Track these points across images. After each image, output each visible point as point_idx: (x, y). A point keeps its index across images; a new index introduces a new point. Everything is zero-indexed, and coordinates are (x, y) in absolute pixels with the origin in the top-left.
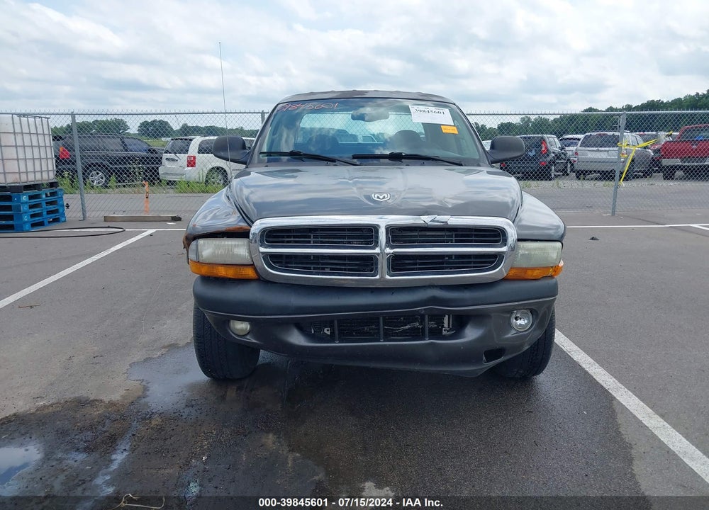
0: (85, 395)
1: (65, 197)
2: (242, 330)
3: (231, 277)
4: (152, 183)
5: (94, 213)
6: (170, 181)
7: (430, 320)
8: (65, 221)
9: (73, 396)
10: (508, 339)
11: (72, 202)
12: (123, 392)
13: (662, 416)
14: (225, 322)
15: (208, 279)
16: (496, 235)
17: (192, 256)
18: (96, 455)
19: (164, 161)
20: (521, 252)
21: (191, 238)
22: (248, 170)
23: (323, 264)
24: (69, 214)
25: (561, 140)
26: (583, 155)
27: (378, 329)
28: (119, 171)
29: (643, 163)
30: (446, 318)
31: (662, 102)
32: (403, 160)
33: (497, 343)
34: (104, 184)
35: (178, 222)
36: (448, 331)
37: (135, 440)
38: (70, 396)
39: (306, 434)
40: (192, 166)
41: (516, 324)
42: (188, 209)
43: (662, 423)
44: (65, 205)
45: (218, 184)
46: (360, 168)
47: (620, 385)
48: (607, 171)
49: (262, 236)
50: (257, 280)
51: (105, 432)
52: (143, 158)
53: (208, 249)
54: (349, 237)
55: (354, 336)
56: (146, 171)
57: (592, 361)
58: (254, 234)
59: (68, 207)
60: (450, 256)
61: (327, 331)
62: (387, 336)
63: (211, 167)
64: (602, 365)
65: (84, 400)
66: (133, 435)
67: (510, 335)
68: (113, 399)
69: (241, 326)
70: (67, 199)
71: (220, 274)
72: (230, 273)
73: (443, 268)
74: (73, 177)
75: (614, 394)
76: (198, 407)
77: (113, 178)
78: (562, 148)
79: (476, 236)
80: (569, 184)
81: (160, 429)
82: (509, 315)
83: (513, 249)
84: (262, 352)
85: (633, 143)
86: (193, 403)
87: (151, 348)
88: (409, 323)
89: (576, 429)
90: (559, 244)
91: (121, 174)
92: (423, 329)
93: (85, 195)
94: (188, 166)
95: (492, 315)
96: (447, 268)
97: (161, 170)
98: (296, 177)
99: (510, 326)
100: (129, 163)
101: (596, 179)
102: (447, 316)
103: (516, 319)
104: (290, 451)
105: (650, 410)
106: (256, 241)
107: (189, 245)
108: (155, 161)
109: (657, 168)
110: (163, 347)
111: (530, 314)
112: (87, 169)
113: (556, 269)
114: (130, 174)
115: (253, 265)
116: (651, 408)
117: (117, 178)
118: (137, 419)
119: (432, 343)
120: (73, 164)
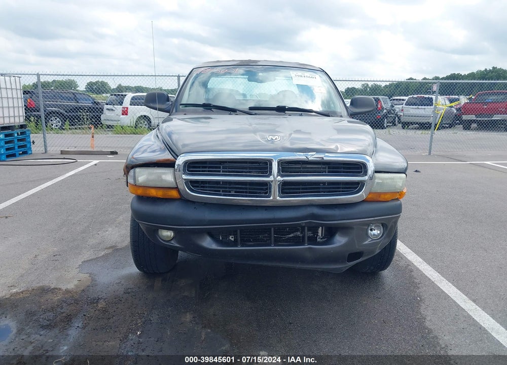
0: (47, 285)
1: (31, 135)
2: (168, 237)
3: (160, 197)
4: (96, 127)
5: (53, 148)
6: (110, 125)
7: (309, 230)
8: (31, 154)
9: (38, 285)
10: (365, 244)
11: (37, 139)
12: (76, 282)
13: (474, 301)
14: (155, 231)
15: (141, 198)
16: (359, 168)
17: (131, 181)
18: (56, 331)
19: (105, 110)
20: (377, 181)
21: (130, 167)
22: (172, 117)
23: (229, 188)
24: (34, 148)
25: (391, 100)
26: (407, 111)
27: (270, 237)
28: (72, 117)
29: (448, 118)
30: (320, 229)
31: (461, 75)
32: (286, 112)
33: (357, 248)
34: (61, 127)
35: (116, 155)
36: (321, 239)
37: (86, 319)
38: (36, 285)
39: (214, 315)
40: (126, 114)
41: (371, 233)
42: (123, 146)
43: (474, 307)
44: (32, 141)
45: (145, 128)
46: (256, 117)
47: (443, 278)
48: (423, 123)
49: (184, 166)
50: (179, 199)
51: (62, 313)
52: (90, 108)
53: (143, 176)
54: (250, 168)
55: (251, 242)
56: (92, 117)
57: (421, 260)
58: (178, 165)
59: (34, 143)
60: (324, 183)
61: (232, 238)
62: (277, 242)
63: (139, 115)
64: (429, 264)
65: (47, 288)
66: (84, 315)
67: (367, 242)
68: (69, 287)
69: (167, 234)
70: (33, 137)
71: (151, 195)
72: (159, 194)
73: (319, 192)
74: (37, 120)
75: (438, 285)
76: (133, 294)
77: (67, 123)
78: (392, 106)
79: (344, 168)
80: (397, 132)
81: (105, 311)
82: (367, 227)
83: (371, 178)
84: (180, 252)
85: (442, 103)
86: (129, 290)
87: (97, 249)
88: (293, 233)
89: (413, 311)
90: (404, 175)
91: (74, 119)
92: (303, 237)
93: (47, 135)
94: (123, 114)
95: (355, 227)
96: (322, 192)
97: (103, 117)
98: (209, 123)
99: (367, 236)
100: (80, 112)
101: (415, 128)
102: (321, 228)
103: (371, 230)
104: (203, 327)
105: (465, 297)
106: (179, 171)
107: (128, 172)
108: (99, 110)
109: (458, 122)
110: (106, 249)
111: (381, 227)
112: (49, 115)
113: (401, 194)
114: (80, 119)
115: (177, 188)
116: (466, 295)
117: (70, 122)
118: (87, 303)
119: (310, 248)
120: (38, 111)
